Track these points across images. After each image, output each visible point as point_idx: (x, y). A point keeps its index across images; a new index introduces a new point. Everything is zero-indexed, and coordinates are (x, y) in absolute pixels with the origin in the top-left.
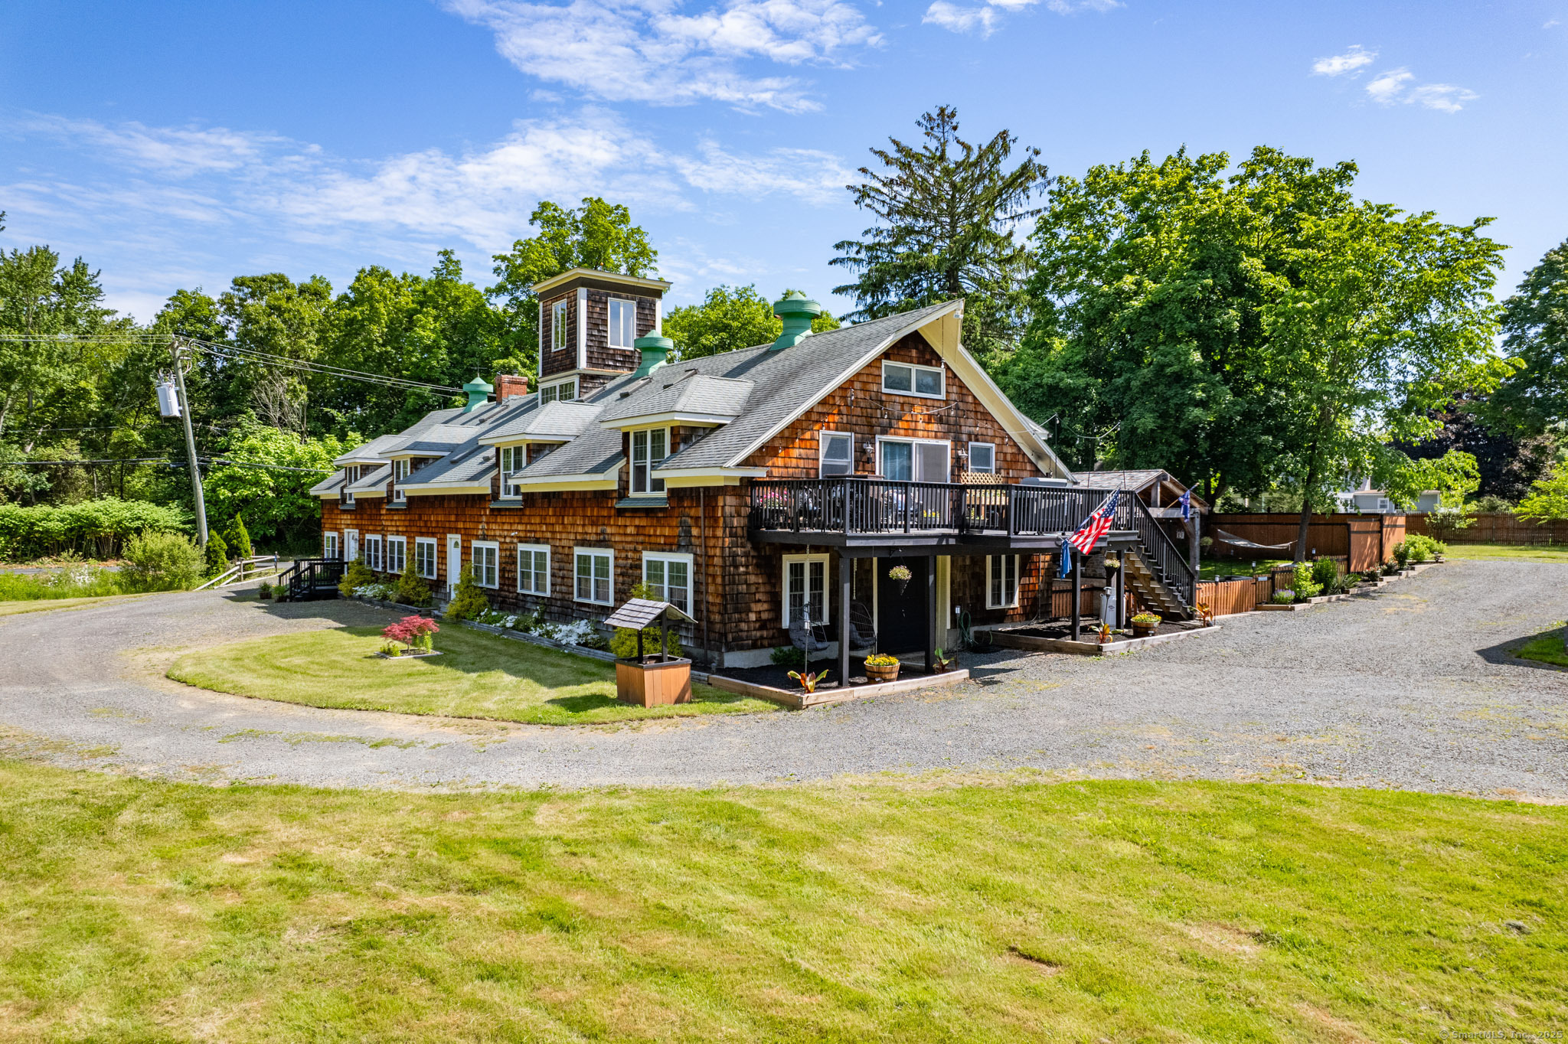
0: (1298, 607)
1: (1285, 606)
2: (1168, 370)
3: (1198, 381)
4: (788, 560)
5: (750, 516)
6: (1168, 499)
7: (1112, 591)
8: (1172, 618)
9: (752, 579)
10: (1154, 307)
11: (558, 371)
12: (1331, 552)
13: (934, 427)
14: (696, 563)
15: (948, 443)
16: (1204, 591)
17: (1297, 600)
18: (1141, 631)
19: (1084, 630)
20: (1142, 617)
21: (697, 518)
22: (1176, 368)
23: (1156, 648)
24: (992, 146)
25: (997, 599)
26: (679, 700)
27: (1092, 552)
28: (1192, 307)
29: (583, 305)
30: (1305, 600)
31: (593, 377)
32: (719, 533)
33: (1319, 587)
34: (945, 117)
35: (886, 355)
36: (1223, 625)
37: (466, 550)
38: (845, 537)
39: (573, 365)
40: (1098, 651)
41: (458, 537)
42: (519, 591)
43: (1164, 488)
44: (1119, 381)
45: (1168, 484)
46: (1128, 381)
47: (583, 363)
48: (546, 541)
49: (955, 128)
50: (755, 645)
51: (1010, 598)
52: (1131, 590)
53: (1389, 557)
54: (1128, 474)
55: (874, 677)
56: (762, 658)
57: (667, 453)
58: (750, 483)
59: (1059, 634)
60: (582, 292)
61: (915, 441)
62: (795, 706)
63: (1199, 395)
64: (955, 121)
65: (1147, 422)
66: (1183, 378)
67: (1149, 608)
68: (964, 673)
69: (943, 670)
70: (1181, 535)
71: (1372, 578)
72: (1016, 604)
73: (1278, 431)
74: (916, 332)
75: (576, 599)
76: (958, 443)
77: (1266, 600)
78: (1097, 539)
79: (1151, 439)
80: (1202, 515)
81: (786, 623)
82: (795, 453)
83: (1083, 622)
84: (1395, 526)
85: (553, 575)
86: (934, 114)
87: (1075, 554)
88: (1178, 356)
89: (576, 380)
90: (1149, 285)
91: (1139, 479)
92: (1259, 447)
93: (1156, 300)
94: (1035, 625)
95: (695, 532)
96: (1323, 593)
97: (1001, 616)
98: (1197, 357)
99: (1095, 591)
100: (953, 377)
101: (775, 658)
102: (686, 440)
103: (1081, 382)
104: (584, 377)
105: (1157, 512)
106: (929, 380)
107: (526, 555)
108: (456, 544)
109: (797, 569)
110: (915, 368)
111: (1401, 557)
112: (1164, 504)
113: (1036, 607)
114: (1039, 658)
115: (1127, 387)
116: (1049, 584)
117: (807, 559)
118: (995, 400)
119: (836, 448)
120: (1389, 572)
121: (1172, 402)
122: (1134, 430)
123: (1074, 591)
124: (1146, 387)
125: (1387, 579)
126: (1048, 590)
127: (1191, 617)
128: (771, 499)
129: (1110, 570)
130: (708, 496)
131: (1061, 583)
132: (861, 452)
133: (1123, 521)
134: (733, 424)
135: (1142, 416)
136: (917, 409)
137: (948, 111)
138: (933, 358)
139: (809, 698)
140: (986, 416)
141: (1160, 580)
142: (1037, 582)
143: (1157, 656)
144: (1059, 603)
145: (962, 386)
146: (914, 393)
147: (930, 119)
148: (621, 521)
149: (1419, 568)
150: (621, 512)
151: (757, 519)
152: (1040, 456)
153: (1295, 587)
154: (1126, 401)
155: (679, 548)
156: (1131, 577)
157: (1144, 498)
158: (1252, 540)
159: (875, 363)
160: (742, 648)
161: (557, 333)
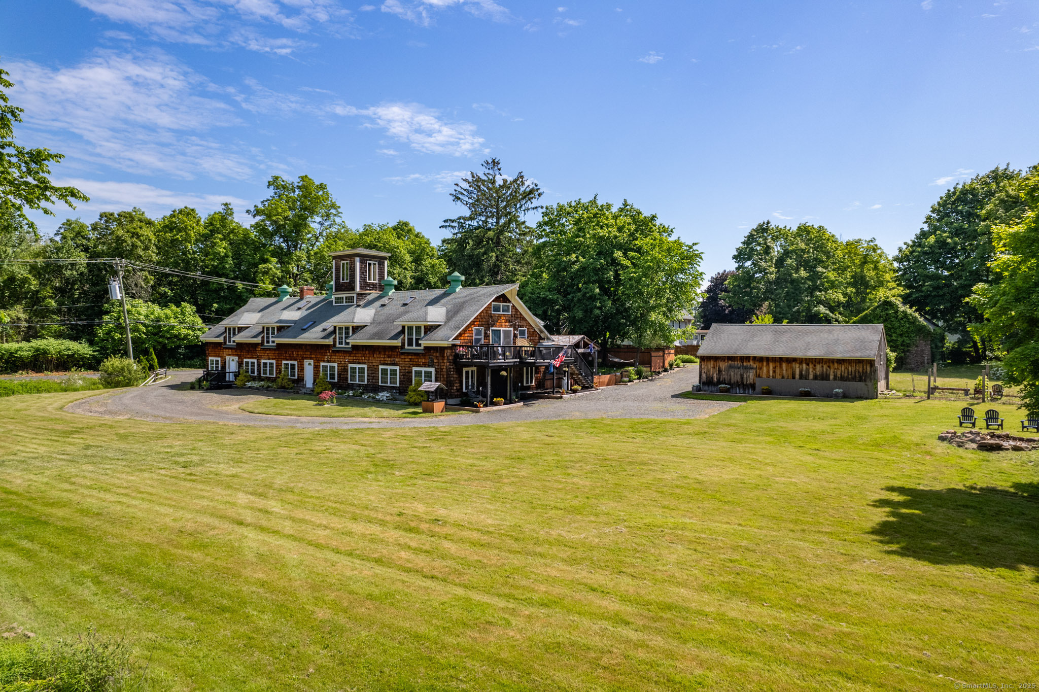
0: (629, 384)
1: (625, 383)
2: (588, 295)
3: (598, 299)
4: (465, 370)
5: (454, 356)
6: (586, 345)
7: (566, 378)
8: (585, 388)
9: (455, 376)
10: (583, 269)
11: (344, 291)
12: (642, 363)
13: (507, 324)
14: (436, 371)
15: (512, 329)
16: (597, 379)
17: (630, 381)
18: (575, 391)
19: (557, 392)
20: (575, 387)
21: (437, 357)
22: (590, 294)
23: (579, 397)
24: (515, 181)
25: (527, 382)
26: (442, 412)
27: (560, 366)
28: (596, 271)
29: (358, 265)
30: (632, 381)
31: (362, 294)
32: (445, 361)
33: (637, 377)
34: (495, 163)
35: (493, 301)
36: (602, 390)
37: (316, 367)
38: (489, 363)
39: (352, 288)
40: (561, 398)
41: (312, 362)
42: (349, 382)
43: (584, 341)
44: (570, 297)
45: (586, 340)
46: (573, 297)
47: (358, 289)
48: (364, 363)
49: (499, 170)
50: (456, 397)
51: (531, 382)
52: (573, 378)
53: (667, 365)
54: (571, 337)
55: (495, 404)
56: (457, 401)
57: (423, 335)
58: (454, 346)
59: (548, 393)
60: (358, 259)
61: (502, 329)
62: (478, 412)
63: (598, 304)
64: (499, 166)
65: (579, 314)
66: (593, 298)
67: (579, 385)
68: (522, 404)
69: (516, 402)
70: (590, 359)
71: (659, 373)
72: (534, 384)
73: (627, 318)
74: (503, 295)
75: (380, 384)
76: (515, 329)
77: (618, 382)
78: (561, 362)
79: (581, 321)
80: (598, 351)
81: (464, 390)
82: (467, 335)
83: (556, 390)
84: (670, 353)
85: (368, 376)
86: (490, 161)
87: (554, 366)
88: (591, 290)
89: (355, 296)
90: (582, 259)
91: (575, 338)
92: (620, 324)
93: (583, 266)
94: (540, 391)
95: (435, 361)
96: (639, 378)
97: (529, 388)
98: (597, 291)
99: (560, 379)
100: (514, 306)
101: (461, 401)
102: (430, 330)
103: (555, 297)
104: (359, 295)
105: (580, 351)
106: (506, 308)
107: (353, 369)
108: (310, 364)
109: (467, 372)
110: (501, 304)
111: (671, 365)
112: (584, 348)
113: (540, 385)
114: (543, 400)
115: (572, 300)
116: (544, 376)
117: (470, 369)
118: (527, 313)
119: (478, 333)
120: (666, 370)
121: (589, 307)
122: (575, 317)
123: (553, 379)
124: (579, 301)
125: (663, 373)
126: (544, 379)
127: (592, 387)
128: (461, 350)
129: (565, 372)
130: (442, 349)
131: (548, 376)
132: (486, 333)
133: (569, 355)
134: (445, 325)
135: (578, 312)
136: (502, 318)
137: (496, 160)
138: (508, 301)
139: (481, 409)
140: (524, 319)
141: (582, 375)
142: (540, 376)
143: (580, 398)
144: (548, 383)
145: (516, 309)
146: (501, 313)
147: (488, 163)
148: (402, 357)
149: (676, 369)
150: (403, 354)
151: (457, 356)
152: (542, 331)
153: (629, 376)
154: (572, 305)
155: (429, 366)
156: (572, 374)
157: (577, 345)
158: (621, 358)
159: (490, 304)
160: (452, 398)
161: (343, 274)
